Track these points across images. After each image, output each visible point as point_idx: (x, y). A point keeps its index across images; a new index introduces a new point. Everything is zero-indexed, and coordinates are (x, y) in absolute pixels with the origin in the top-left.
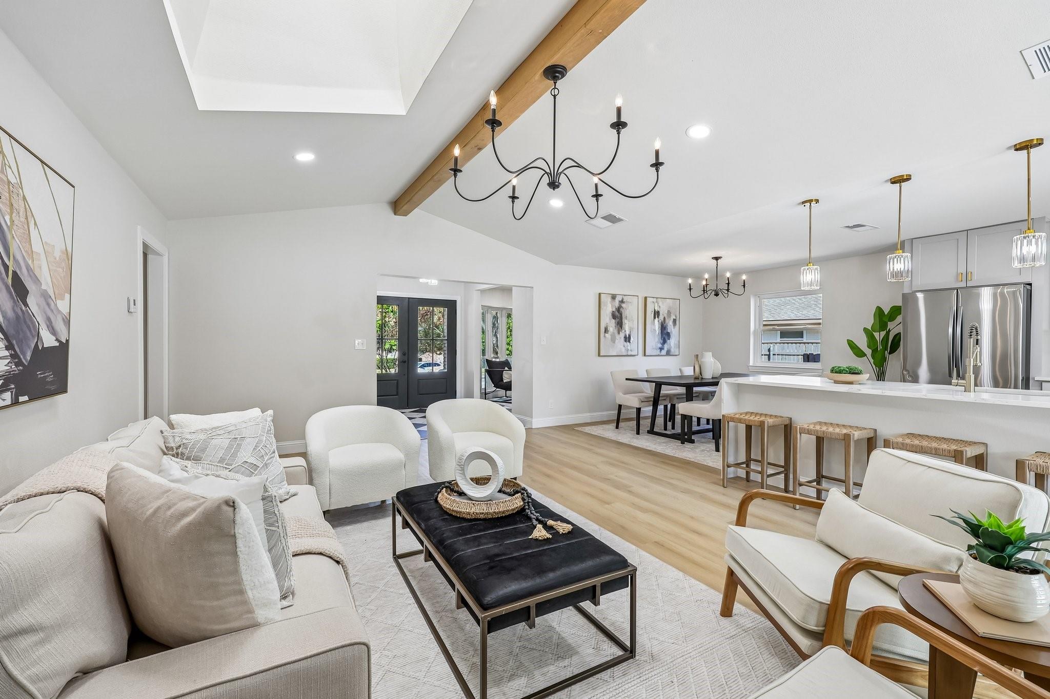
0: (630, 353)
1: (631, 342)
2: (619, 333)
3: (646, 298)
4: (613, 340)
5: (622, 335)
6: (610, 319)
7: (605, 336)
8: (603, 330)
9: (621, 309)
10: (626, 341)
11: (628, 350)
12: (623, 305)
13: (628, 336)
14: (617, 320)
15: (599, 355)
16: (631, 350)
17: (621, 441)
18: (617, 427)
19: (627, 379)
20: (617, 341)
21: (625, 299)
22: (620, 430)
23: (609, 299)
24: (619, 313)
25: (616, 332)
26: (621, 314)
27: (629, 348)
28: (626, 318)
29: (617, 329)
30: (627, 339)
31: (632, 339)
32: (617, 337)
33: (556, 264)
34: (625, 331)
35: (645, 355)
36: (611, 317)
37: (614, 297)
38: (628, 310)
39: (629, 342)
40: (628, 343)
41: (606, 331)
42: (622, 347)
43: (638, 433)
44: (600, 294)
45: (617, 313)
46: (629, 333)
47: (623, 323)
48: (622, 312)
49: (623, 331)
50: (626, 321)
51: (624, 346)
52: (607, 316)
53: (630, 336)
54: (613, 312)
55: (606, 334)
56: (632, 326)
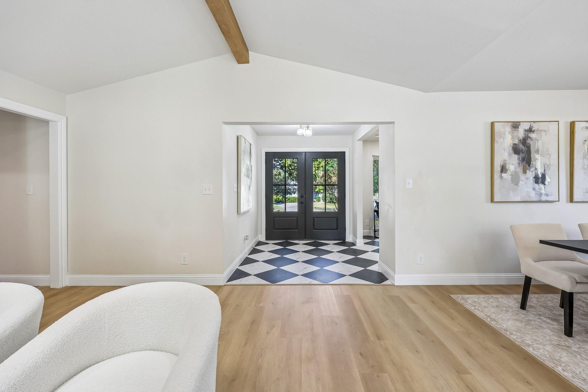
0: (544, 198)
1: (546, 183)
2: (525, 172)
3: (572, 125)
4: (515, 180)
5: (530, 175)
6: (509, 155)
7: (502, 177)
8: (497, 168)
9: (529, 141)
10: (537, 182)
11: (541, 195)
12: (532, 135)
13: (540, 176)
14: (522, 155)
15: (492, 201)
16: (547, 195)
17: (530, 350)
18: (523, 306)
19: (542, 242)
20: (521, 183)
21: (535, 127)
22: (530, 315)
23: (508, 128)
24: (524, 146)
25: (520, 170)
26: (529, 148)
27: (543, 192)
28: (537, 151)
29: (522, 167)
30: (540, 180)
31: (548, 179)
32: (522, 177)
33: (426, 93)
34: (536, 169)
35: (571, 200)
36: (511, 152)
37: (515, 126)
38: (540, 142)
39: (543, 183)
40: (542, 186)
41: (503, 169)
42: (531, 190)
43: (569, 332)
44: (492, 124)
45: (521, 146)
46: (543, 172)
47: (532, 159)
48: (530, 144)
49: (532, 169)
50: (537, 156)
51: (534, 189)
52: (505, 151)
53: (544, 176)
54: (515, 144)
55: (503, 175)
56: (547, 162)
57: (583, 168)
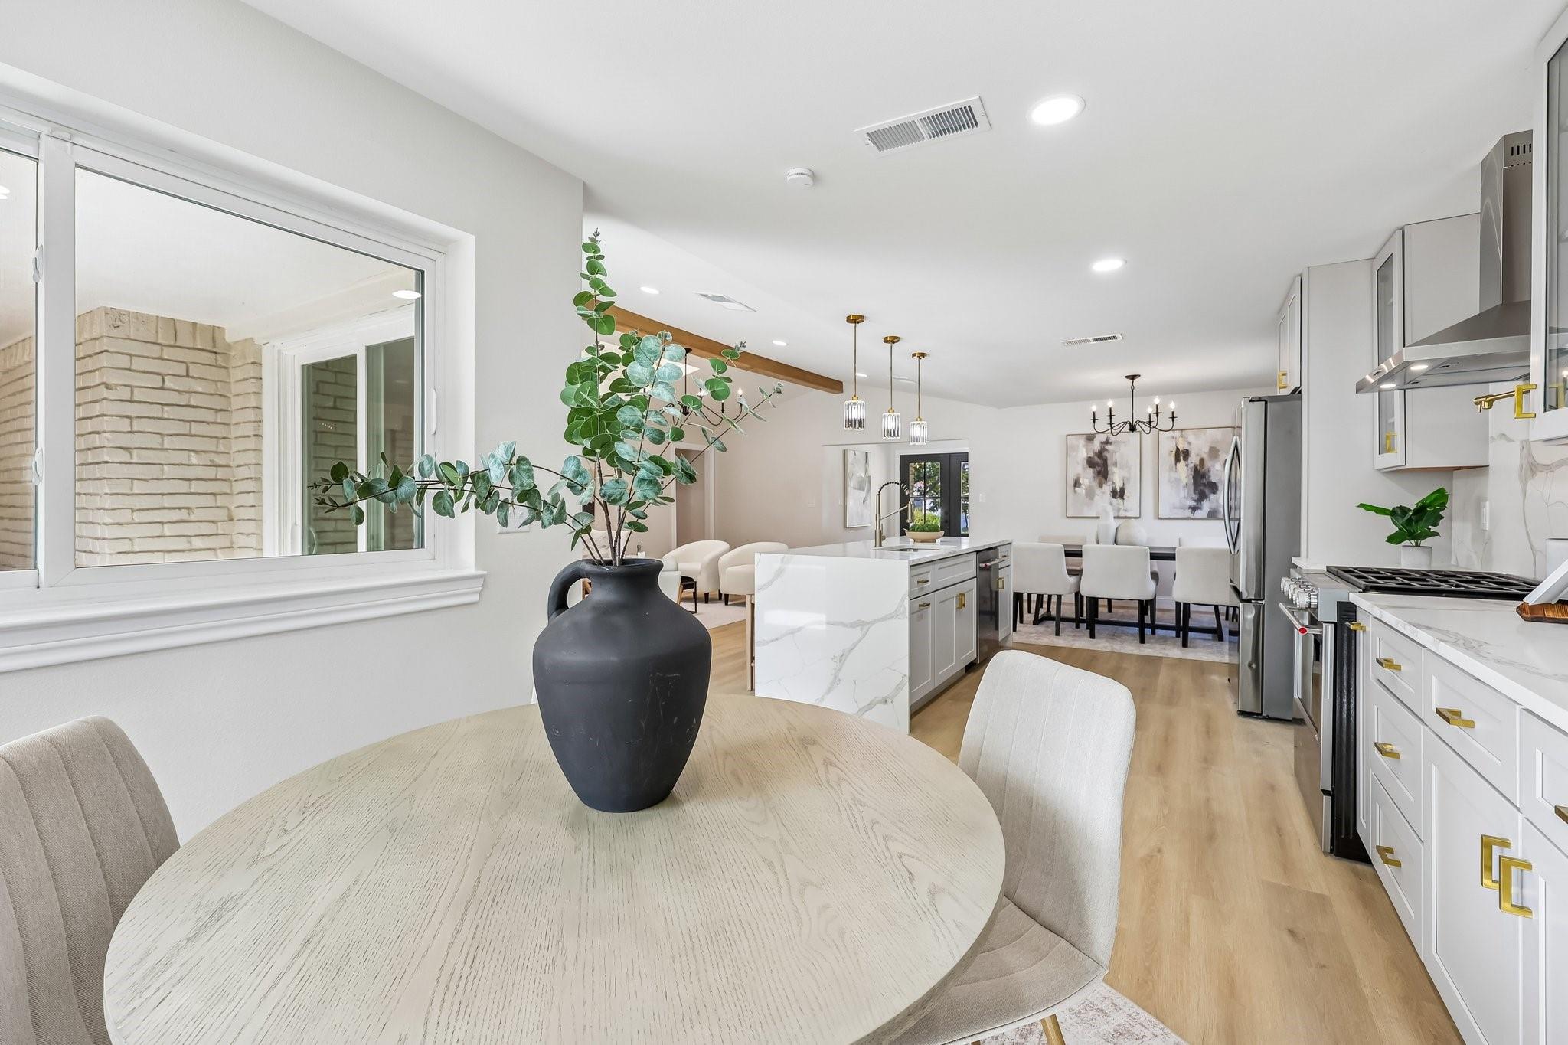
0: (1122, 514)
1: (1125, 497)
2: (1101, 486)
4: (1090, 494)
6: (1084, 468)
7: (1075, 492)
8: (1071, 483)
9: (1105, 454)
10: (1114, 496)
11: (1118, 510)
12: (1109, 448)
13: (1119, 490)
14: (1097, 469)
15: (1066, 517)
16: (1126, 510)
20: (1096, 498)
23: (1082, 441)
24: (1100, 459)
25: (1095, 484)
26: (1105, 461)
27: (1121, 507)
28: (1115, 464)
29: (1097, 481)
30: (1118, 494)
31: (1127, 494)
32: (1098, 491)
34: (1114, 483)
35: (1157, 518)
36: (1086, 465)
37: (1090, 438)
38: (1118, 454)
39: (1122, 498)
40: (1120, 500)
41: (1077, 484)
42: (1108, 505)
44: (1066, 436)
45: (1097, 459)
46: (1122, 486)
47: (1109, 473)
48: (1106, 457)
49: (1110, 483)
50: (1114, 469)
51: (1111, 504)
52: (1078, 464)
53: (1122, 491)
54: (1090, 457)
55: (1077, 489)
56: (1126, 475)
57: (1169, 481)
